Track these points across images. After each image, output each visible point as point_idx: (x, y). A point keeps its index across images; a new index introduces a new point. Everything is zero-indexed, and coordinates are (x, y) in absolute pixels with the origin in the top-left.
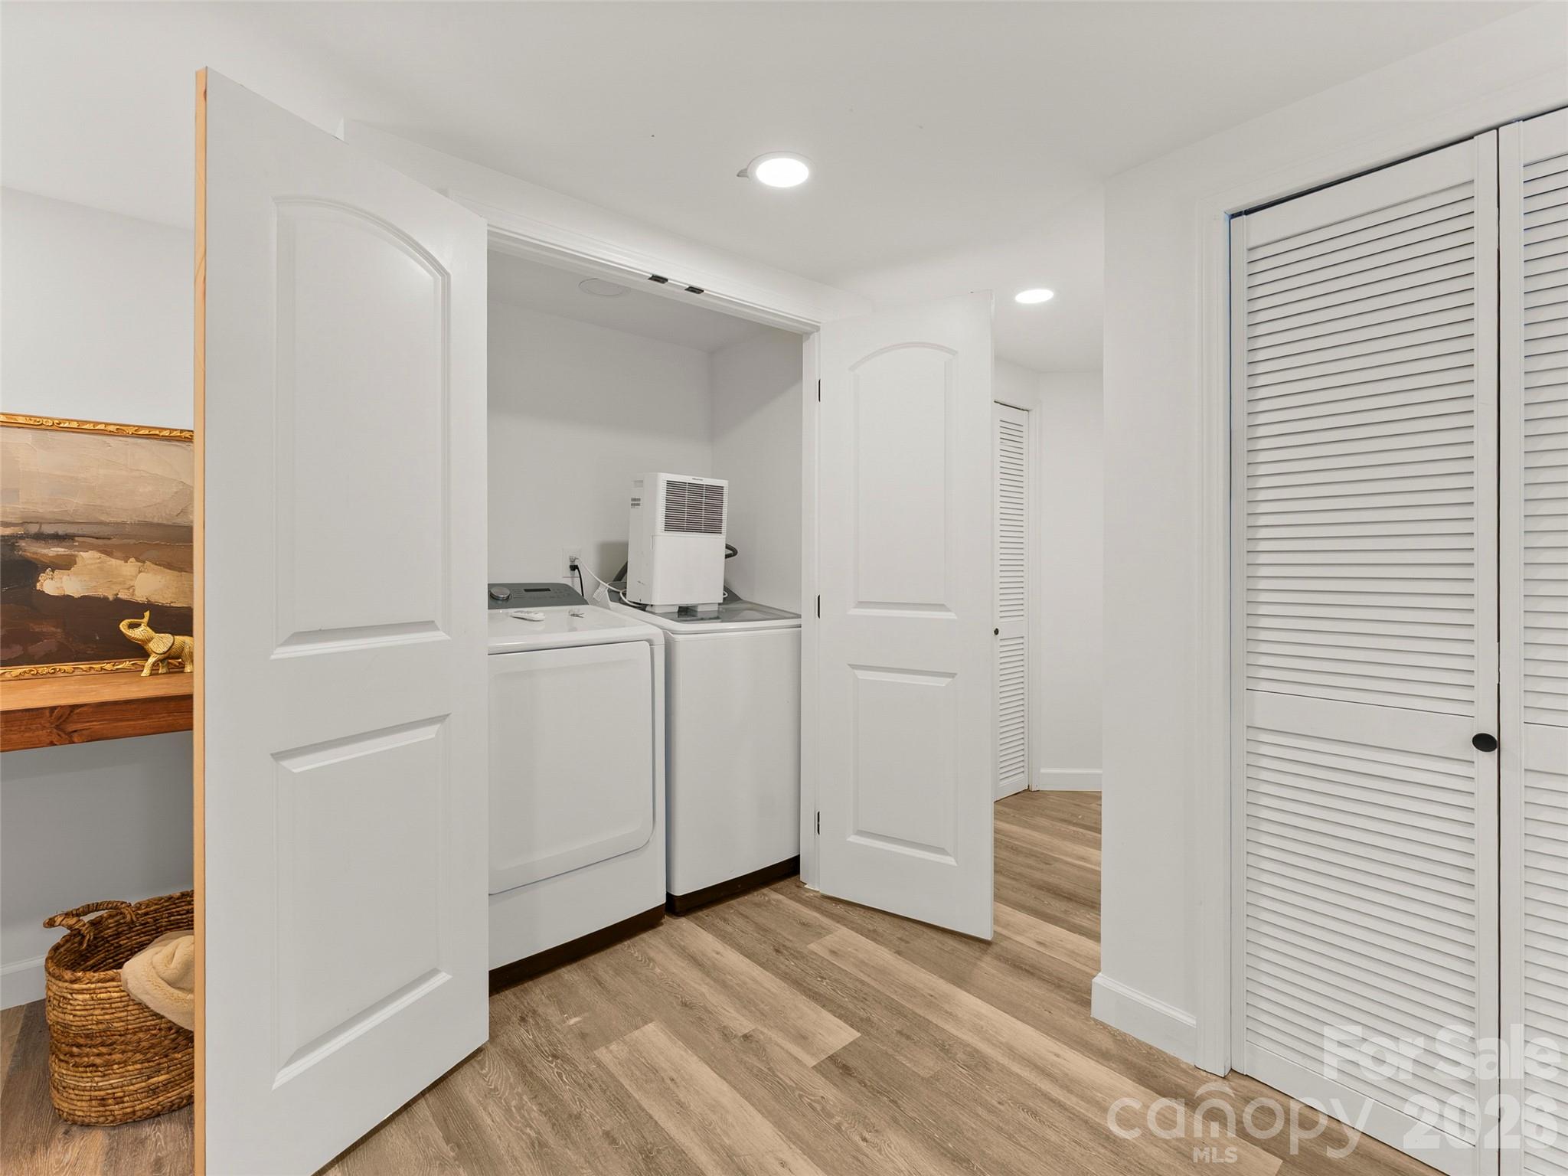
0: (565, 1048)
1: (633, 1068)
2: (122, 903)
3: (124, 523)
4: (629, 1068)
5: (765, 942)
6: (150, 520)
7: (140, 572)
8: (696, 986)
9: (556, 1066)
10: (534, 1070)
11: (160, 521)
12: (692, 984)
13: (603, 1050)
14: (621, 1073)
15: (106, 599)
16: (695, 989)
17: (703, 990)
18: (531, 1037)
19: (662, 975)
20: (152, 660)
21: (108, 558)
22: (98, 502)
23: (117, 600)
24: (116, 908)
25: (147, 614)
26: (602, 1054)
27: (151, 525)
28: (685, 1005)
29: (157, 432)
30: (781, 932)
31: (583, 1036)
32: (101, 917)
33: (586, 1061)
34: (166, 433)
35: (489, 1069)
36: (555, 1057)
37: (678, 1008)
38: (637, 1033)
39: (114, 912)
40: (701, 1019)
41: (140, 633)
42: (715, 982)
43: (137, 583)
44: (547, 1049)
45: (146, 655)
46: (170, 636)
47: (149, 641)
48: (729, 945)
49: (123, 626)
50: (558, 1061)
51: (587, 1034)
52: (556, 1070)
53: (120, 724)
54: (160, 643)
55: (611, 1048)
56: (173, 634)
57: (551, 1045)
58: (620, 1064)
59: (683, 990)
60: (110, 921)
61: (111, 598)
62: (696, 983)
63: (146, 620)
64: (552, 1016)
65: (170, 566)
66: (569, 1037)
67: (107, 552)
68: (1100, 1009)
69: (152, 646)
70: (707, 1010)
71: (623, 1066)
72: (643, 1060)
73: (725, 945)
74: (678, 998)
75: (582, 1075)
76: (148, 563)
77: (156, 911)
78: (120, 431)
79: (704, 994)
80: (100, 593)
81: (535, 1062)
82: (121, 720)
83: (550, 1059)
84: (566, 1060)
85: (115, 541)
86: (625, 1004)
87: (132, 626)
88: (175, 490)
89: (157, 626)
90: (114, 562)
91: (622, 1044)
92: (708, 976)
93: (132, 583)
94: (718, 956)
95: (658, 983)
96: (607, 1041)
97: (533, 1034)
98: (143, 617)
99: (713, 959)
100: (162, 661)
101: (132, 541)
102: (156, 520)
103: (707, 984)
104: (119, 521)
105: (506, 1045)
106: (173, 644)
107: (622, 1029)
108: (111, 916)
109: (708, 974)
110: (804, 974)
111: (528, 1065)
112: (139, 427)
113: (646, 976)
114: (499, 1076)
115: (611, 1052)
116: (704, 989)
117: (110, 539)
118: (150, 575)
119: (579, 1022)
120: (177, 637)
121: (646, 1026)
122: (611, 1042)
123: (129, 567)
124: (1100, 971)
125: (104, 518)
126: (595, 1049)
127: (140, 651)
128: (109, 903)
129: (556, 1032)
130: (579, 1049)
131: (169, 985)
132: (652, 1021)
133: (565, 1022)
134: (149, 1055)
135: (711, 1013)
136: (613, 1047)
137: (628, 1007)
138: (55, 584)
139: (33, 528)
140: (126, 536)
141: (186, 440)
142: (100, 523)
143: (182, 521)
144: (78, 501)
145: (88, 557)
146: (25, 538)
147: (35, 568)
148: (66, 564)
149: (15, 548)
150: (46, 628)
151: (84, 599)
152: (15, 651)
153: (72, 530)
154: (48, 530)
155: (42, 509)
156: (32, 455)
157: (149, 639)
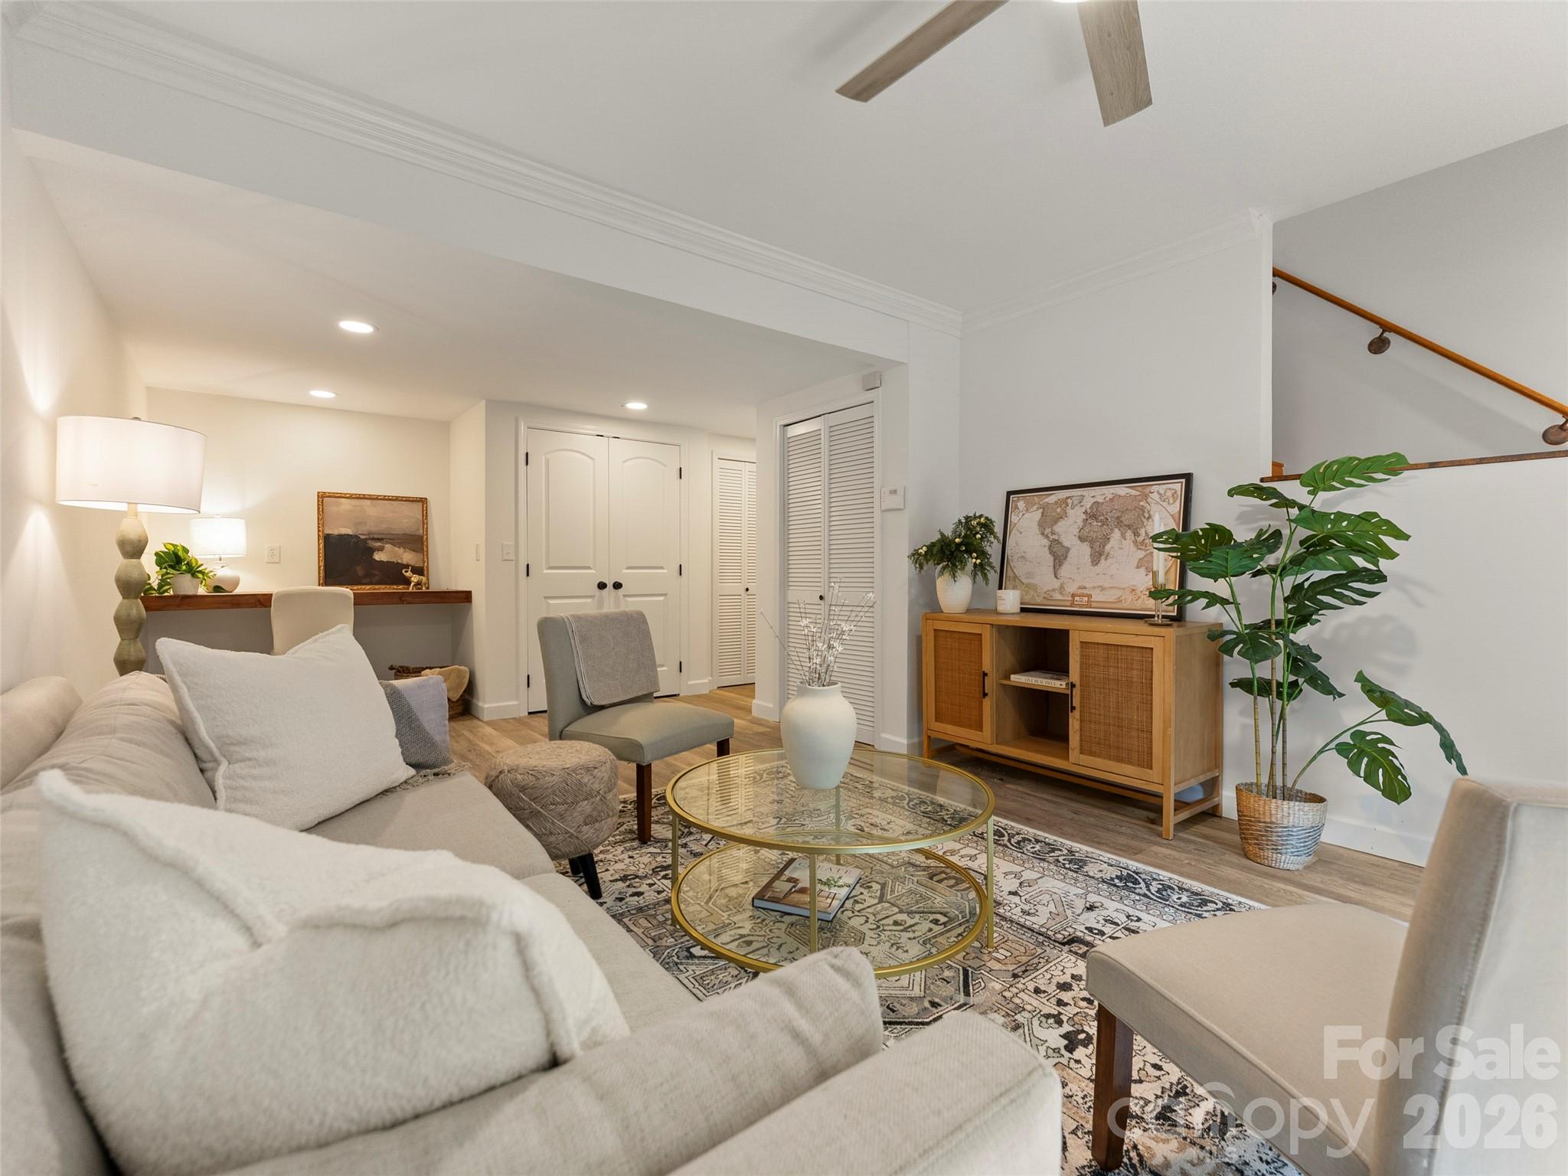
3: (398, 534)
7: (404, 552)
15: (393, 562)
20: (413, 584)
21: (394, 548)
22: (391, 526)
23: (397, 563)
25: (409, 568)
27: (406, 534)
29: (409, 499)
34: (412, 499)
39: (407, 669)
41: (408, 574)
49: (403, 571)
54: (415, 579)
61: (395, 562)
63: (409, 570)
65: (414, 551)
67: (393, 545)
68: (755, 713)
69: (413, 580)
76: (407, 549)
78: (397, 499)
80: (392, 560)
85: (396, 541)
87: (406, 572)
88: (415, 521)
90: (396, 549)
93: (403, 557)
100: (417, 585)
101: (401, 541)
102: (409, 533)
106: (419, 579)
112: (404, 497)
117: (394, 540)
118: (408, 553)
120: (418, 576)
123: (401, 550)
124: (754, 698)
125: (392, 532)
127: (407, 582)
138: (378, 556)
139: (372, 536)
140: (399, 539)
141: (418, 501)
142: (392, 534)
143: (417, 533)
144: (384, 526)
145: (388, 546)
146: (369, 539)
147: (372, 551)
148: (381, 549)
149: (366, 543)
150: (377, 573)
151: (388, 562)
152: (368, 580)
153: (383, 536)
154: (376, 536)
155: (374, 529)
156: (370, 509)
157: (411, 577)
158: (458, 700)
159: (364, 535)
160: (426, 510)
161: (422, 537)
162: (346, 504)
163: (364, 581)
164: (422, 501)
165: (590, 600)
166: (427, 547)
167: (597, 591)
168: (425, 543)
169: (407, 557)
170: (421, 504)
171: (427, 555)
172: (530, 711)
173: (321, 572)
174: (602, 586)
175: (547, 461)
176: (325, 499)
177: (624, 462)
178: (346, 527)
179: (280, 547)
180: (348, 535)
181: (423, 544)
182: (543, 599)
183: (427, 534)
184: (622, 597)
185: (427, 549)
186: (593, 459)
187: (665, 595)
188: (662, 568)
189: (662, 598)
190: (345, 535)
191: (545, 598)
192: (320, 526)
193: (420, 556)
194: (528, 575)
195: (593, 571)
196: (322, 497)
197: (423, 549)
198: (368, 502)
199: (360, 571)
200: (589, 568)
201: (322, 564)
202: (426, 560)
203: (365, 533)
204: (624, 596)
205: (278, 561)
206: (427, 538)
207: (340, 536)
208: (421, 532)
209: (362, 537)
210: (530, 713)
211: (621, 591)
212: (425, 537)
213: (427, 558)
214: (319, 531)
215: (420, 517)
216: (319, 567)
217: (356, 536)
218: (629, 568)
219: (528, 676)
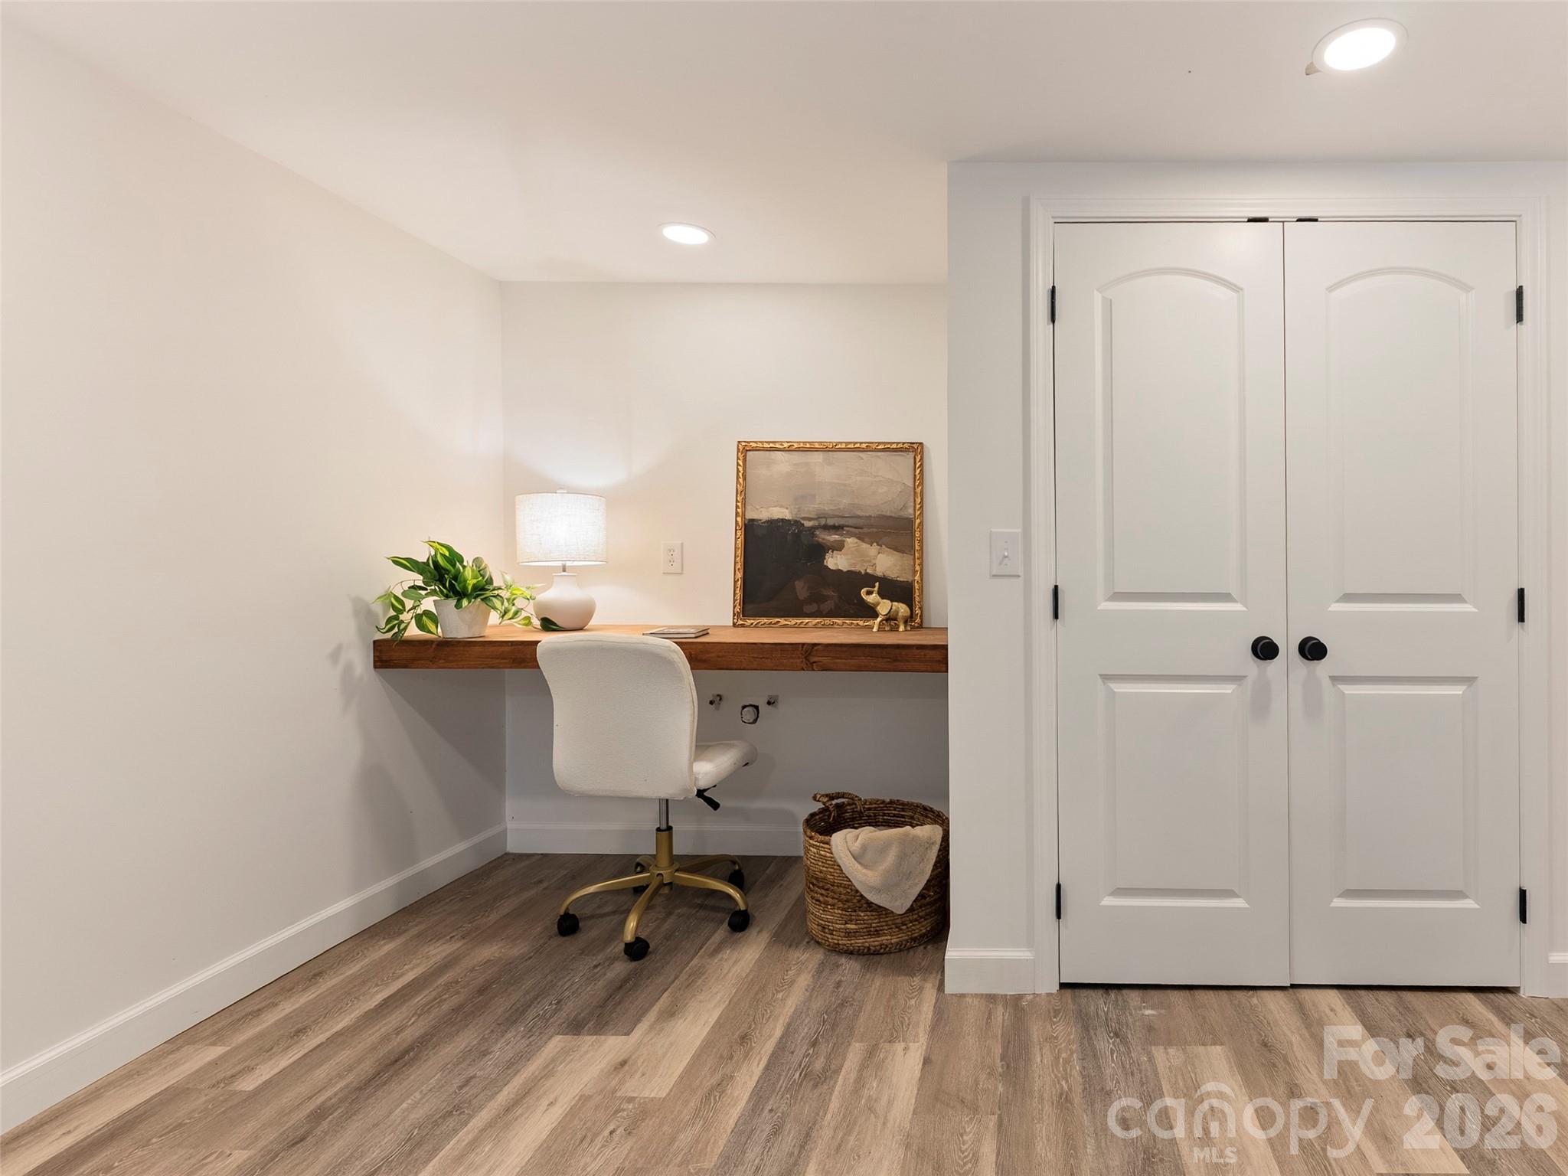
0: (1129, 1031)
1: (1180, 1077)
2: (856, 797)
3: (869, 517)
4: (1176, 1076)
5: (1399, 1021)
6: (885, 514)
7: (879, 553)
8: (1288, 1033)
9: (1113, 1043)
10: (1094, 1038)
11: (891, 514)
12: (1285, 1028)
13: (1161, 1049)
14: (1166, 1076)
15: (860, 573)
16: (1285, 1035)
17: (1293, 1039)
18: (1106, 1010)
19: (1256, 1006)
20: (879, 619)
21: (861, 543)
22: (856, 501)
23: (867, 574)
24: (852, 799)
25: (877, 584)
26: (1159, 1053)
27: (887, 517)
28: (1265, 1044)
29: (889, 446)
30: (1428, 1018)
31: (1150, 1029)
32: (843, 802)
33: (1141, 1051)
34: (894, 446)
35: (1060, 1020)
36: (1117, 1035)
37: (1256, 1045)
38: (1201, 1049)
39: (851, 801)
40: (1274, 1065)
41: (872, 598)
42: (1311, 1037)
43: (877, 562)
44: (1113, 1025)
45: (875, 615)
46: (889, 601)
47: (878, 605)
48: (1352, 1007)
49: (863, 593)
50: (1118, 1040)
51: (1154, 1029)
52: (1111, 1046)
53: (839, 661)
54: (884, 607)
55: (1169, 1050)
56: (892, 601)
57: (1119, 1024)
58: (1170, 1068)
59: (1272, 1029)
60: (848, 807)
61: (863, 572)
62: (1290, 1029)
63: (876, 589)
64: (1132, 1000)
65: (896, 549)
66: (1137, 1023)
67: (861, 538)
69: (879, 609)
70: (1285, 1058)
71: (1171, 1072)
72: (1193, 1075)
73: (1346, 1006)
74: (1262, 1036)
75: (1131, 1061)
76: (884, 547)
77: (875, 809)
78: (869, 448)
79: (1292, 1045)
80: (858, 568)
81: (1098, 1032)
82: (838, 658)
83: (1112, 1035)
84: (1124, 1041)
85: (865, 530)
86: (1204, 1018)
87: (869, 593)
88: (900, 490)
89: (883, 595)
90: (865, 546)
91: (1181, 1051)
92: (1307, 1028)
93: (874, 562)
94: (1331, 1015)
95: (1248, 1013)
96: (1169, 1043)
97: (1109, 1008)
98: (874, 587)
99: (1323, 1015)
100: (887, 620)
101: (875, 530)
102: (888, 514)
103: (1301, 1036)
104: (867, 515)
105: (1083, 1006)
106: (891, 608)
107: (1189, 1039)
108: (849, 804)
109: (1308, 1027)
110: (1430, 1074)
111: (1091, 1031)
112: (879, 443)
113: (1239, 1002)
114: (1063, 1030)
115: (1167, 1053)
116: (1295, 1039)
117: (862, 528)
118: (885, 555)
119: (1153, 1015)
120: (895, 604)
121: (1213, 1047)
122: (1172, 1045)
123: (872, 550)
125: (859, 513)
126: (1155, 1045)
128: (850, 794)
129: (1128, 1014)
130: (1140, 1038)
131: (854, 857)
132: (1222, 1044)
133: (1141, 1009)
134: (846, 906)
135: (1289, 1064)
136: (1172, 1051)
137: (1205, 1022)
138: (835, 562)
139: (823, 522)
140: (871, 526)
141: (906, 450)
142: (859, 517)
143: (903, 514)
144: (845, 502)
145: (850, 541)
146: (818, 527)
147: (821, 550)
148: (839, 547)
149: (813, 535)
150: (829, 592)
151: (849, 571)
152: (814, 607)
153: (842, 522)
154: (831, 522)
155: (828, 508)
156: (825, 471)
157: (878, 604)
158: (911, 910)
159: (810, 519)
160: (921, 465)
161: (911, 522)
162: (783, 463)
163: (807, 609)
164: (915, 451)
165: (1228, 689)
166: (921, 541)
167: (1252, 667)
168: (917, 534)
169: (885, 563)
170: (912, 455)
171: (921, 558)
172: (1066, 979)
173: (738, 591)
174: (1265, 649)
175: (1109, 306)
176: (749, 454)
177: (1331, 289)
178: (781, 506)
179: (682, 544)
180: (783, 520)
181: (913, 536)
182: (1100, 681)
183: (921, 514)
184: (1326, 682)
185: (921, 547)
186: (1236, 288)
187: (1469, 680)
188: (1457, 598)
189: (1458, 690)
190: (779, 520)
191: (1106, 678)
192: (739, 504)
193: (908, 558)
194: (1056, 616)
195: (1237, 607)
196: (745, 450)
197: (912, 547)
198: (818, 457)
199: (801, 588)
200: (1226, 597)
201: (740, 575)
202: (918, 568)
203: (812, 516)
204: (1335, 679)
205: (680, 572)
206: (921, 523)
207: (771, 523)
208: (911, 511)
209: (807, 524)
210: (1063, 986)
211: (1322, 668)
212: (918, 521)
213: (921, 565)
214: (737, 514)
215: (910, 484)
216: (735, 582)
217: (796, 522)
218: (1348, 598)
219: (1059, 887)
